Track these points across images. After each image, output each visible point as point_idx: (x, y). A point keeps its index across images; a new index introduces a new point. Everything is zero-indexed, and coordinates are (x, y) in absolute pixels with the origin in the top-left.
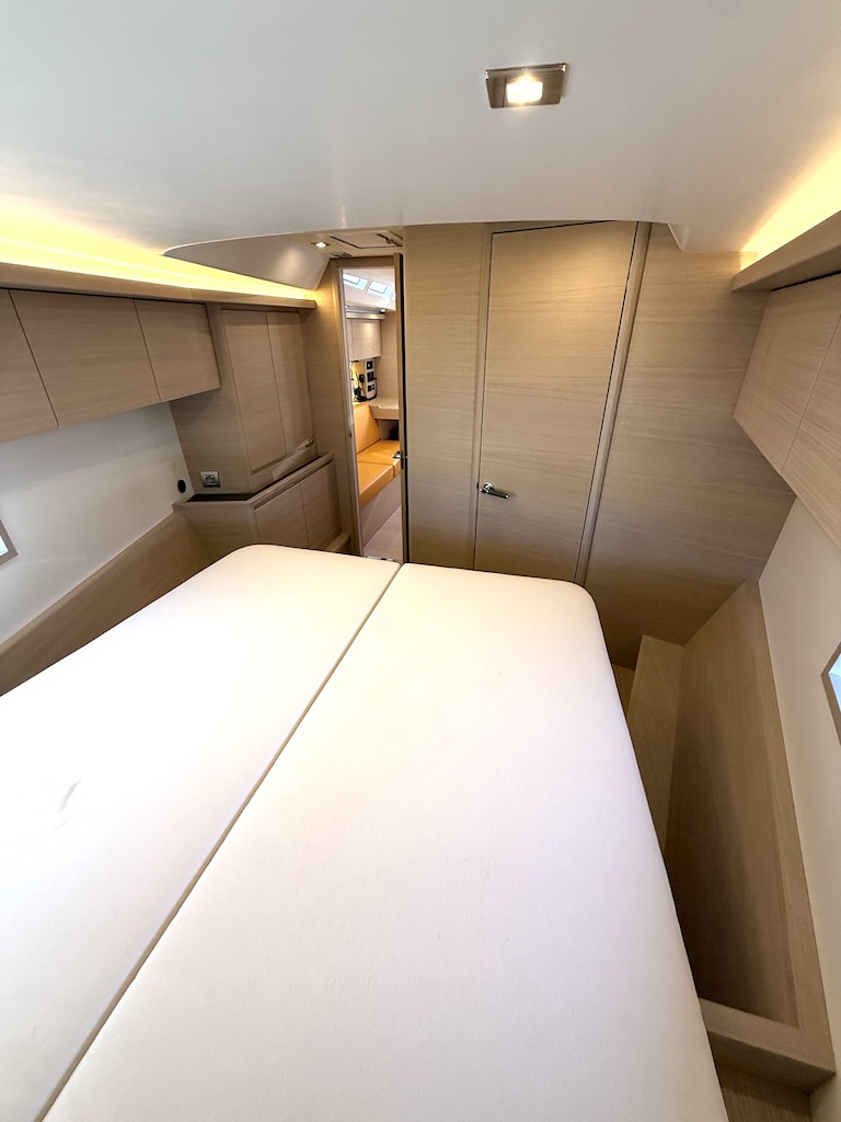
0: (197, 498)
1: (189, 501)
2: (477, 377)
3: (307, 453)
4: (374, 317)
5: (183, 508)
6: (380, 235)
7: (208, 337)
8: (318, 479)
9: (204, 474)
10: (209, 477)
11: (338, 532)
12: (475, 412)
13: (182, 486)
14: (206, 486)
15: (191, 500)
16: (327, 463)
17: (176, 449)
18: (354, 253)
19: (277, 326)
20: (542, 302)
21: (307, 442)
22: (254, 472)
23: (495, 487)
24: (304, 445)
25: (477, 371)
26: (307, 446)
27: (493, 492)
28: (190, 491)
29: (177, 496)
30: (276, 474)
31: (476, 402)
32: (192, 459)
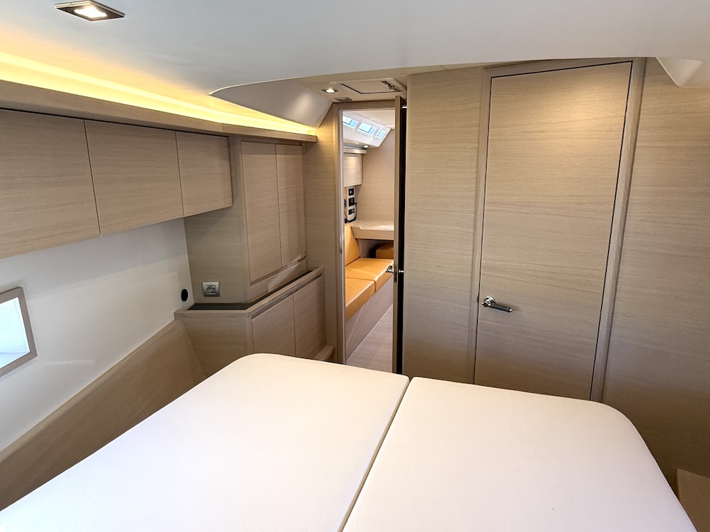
0: (196, 307)
1: (190, 309)
2: (476, 197)
3: (299, 266)
4: (358, 151)
5: (183, 316)
6: (385, 82)
7: (226, 163)
8: (307, 291)
9: (206, 284)
10: (210, 287)
11: (323, 344)
12: (475, 228)
13: (184, 295)
14: (206, 295)
15: (191, 308)
16: (317, 277)
17: (184, 259)
18: (355, 97)
19: (283, 156)
20: (542, 132)
21: (299, 258)
22: (252, 284)
23: (496, 301)
24: (296, 260)
25: (477, 190)
26: (299, 261)
27: (495, 305)
28: (191, 300)
29: (178, 304)
30: (271, 287)
31: (475, 218)
32: (197, 270)
